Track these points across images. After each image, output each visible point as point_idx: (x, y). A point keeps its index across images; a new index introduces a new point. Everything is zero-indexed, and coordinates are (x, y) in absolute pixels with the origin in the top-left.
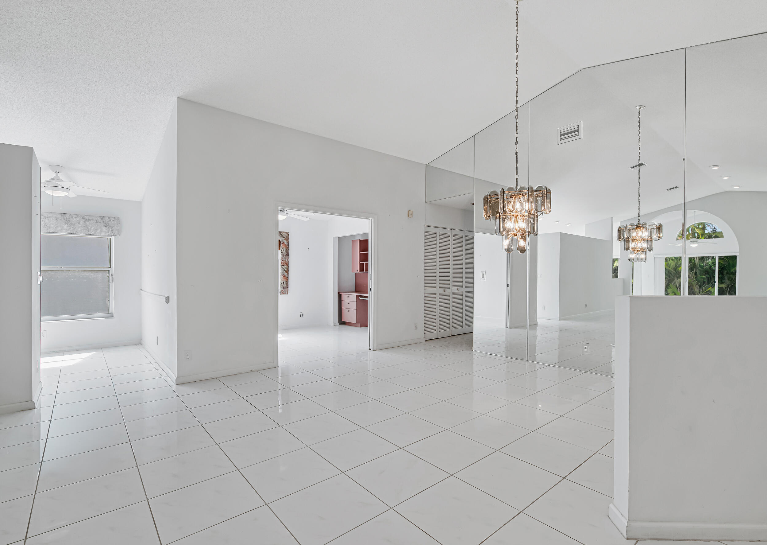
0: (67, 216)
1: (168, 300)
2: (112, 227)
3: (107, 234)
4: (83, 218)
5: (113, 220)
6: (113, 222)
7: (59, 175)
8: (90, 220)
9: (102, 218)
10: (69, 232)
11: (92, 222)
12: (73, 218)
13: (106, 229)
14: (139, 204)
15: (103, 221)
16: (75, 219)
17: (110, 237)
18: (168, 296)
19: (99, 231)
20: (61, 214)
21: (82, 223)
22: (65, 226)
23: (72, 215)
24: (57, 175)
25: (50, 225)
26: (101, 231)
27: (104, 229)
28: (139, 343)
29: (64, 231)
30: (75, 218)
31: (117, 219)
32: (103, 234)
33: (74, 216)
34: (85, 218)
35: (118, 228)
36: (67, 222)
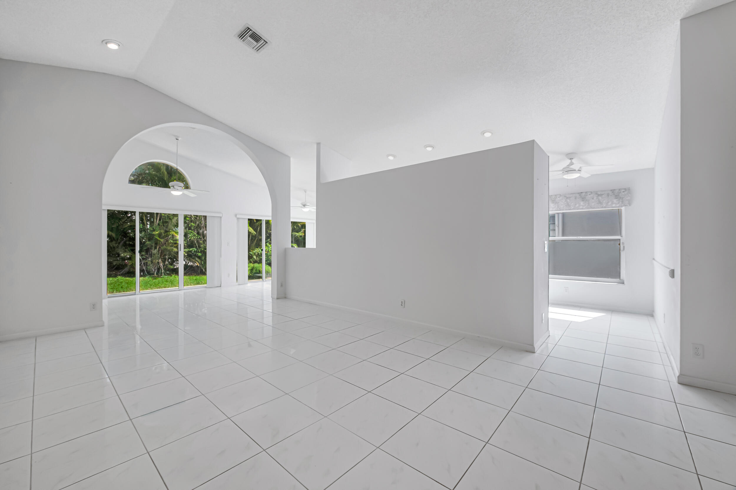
0: (583, 194)
1: (672, 274)
2: (623, 198)
3: (618, 205)
4: (596, 194)
5: (623, 192)
6: (623, 193)
7: (573, 161)
8: (602, 195)
9: (613, 191)
10: (585, 207)
11: (603, 196)
12: (588, 195)
13: (617, 201)
14: (651, 171)
15: (614, 194)
16: (589, 196)
17: (621, 208)
18: (673, 269)
19: (610, 203)
20: (579, 193)
21: (595, 198)
22: (582, 203)
23: (587, 193)
24: (571, 161)
25: (571, 203)
26: (612, 203)
27: (615, 201)
28: (651, 314)
29: (581, 207)
30: (590, 194)
31: (628, 190)
32: (614, 205)
33: (589, 193)
34: (598, 194)
35: (629, 198)
36: (583, 199)
